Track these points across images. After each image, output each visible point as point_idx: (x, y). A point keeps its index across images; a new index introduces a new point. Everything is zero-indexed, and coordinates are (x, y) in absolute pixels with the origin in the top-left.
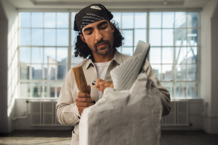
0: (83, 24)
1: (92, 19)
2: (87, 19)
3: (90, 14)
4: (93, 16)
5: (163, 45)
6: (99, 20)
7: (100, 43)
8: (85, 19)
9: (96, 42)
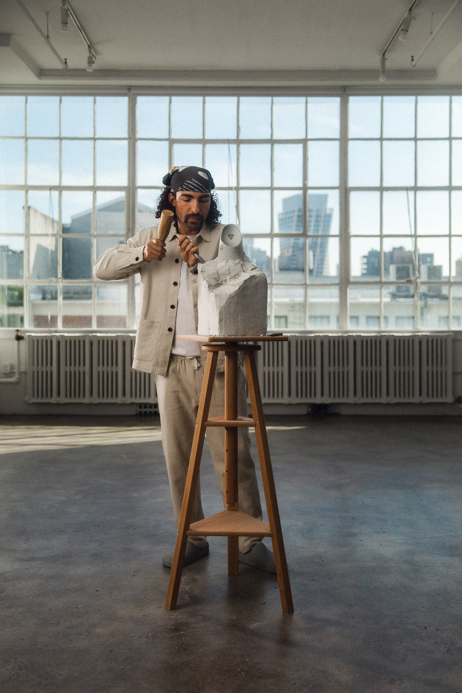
0: (183, 188)
1: (196, 188)
2: (191, 185)
3: (197, 182)
4: (198, 185)
5: (386, 184)
6: (203, 192)
7: (195, 216)
8: (189, 183)
9: (190, 213)
